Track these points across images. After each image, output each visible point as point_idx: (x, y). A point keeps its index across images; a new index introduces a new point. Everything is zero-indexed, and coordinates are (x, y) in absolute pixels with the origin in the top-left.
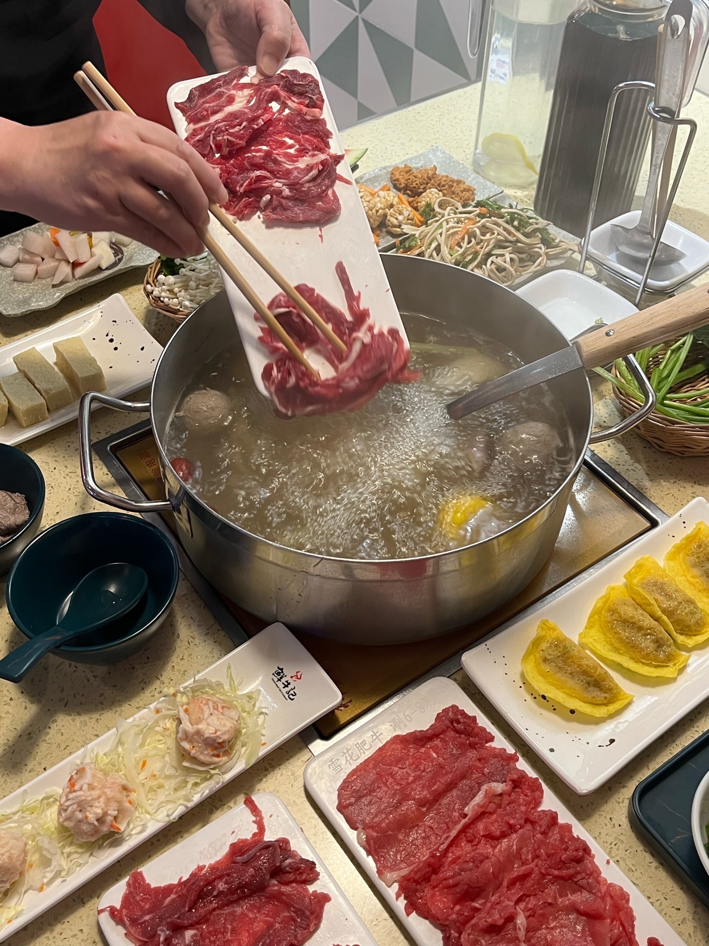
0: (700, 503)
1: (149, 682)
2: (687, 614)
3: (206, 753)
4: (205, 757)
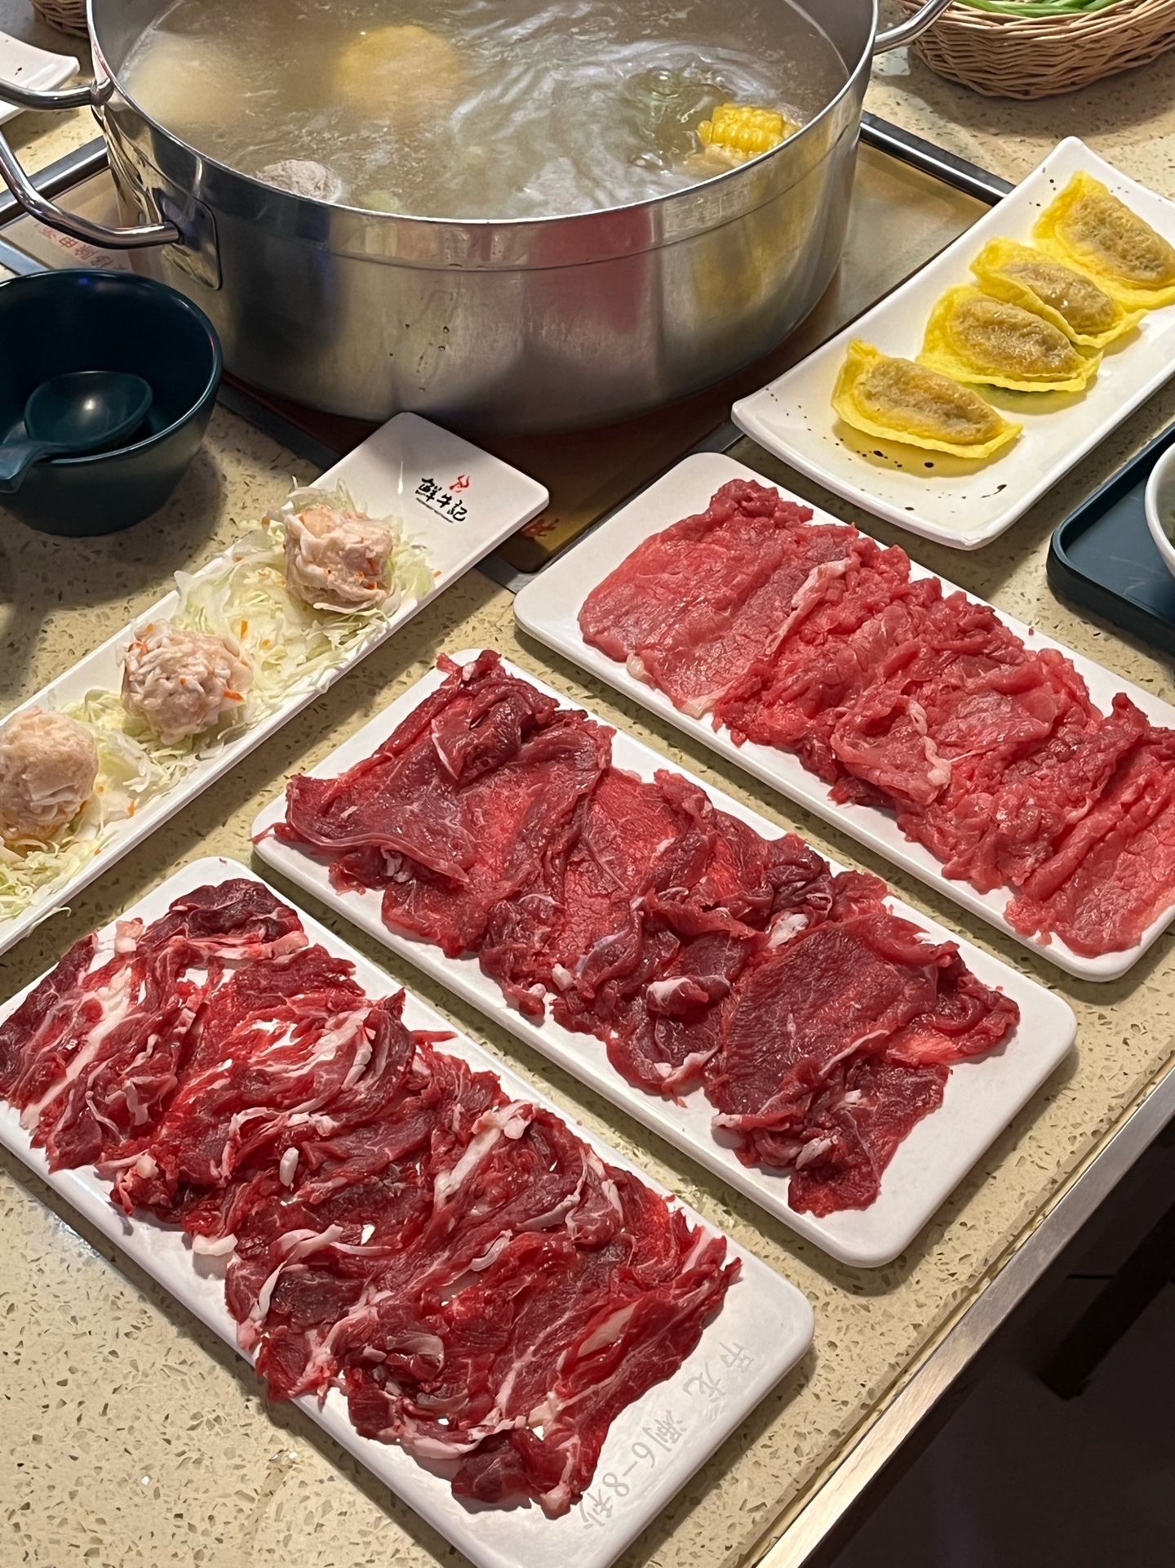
0: (1071, 146)
3: (351, 579)
4: (351, 586)
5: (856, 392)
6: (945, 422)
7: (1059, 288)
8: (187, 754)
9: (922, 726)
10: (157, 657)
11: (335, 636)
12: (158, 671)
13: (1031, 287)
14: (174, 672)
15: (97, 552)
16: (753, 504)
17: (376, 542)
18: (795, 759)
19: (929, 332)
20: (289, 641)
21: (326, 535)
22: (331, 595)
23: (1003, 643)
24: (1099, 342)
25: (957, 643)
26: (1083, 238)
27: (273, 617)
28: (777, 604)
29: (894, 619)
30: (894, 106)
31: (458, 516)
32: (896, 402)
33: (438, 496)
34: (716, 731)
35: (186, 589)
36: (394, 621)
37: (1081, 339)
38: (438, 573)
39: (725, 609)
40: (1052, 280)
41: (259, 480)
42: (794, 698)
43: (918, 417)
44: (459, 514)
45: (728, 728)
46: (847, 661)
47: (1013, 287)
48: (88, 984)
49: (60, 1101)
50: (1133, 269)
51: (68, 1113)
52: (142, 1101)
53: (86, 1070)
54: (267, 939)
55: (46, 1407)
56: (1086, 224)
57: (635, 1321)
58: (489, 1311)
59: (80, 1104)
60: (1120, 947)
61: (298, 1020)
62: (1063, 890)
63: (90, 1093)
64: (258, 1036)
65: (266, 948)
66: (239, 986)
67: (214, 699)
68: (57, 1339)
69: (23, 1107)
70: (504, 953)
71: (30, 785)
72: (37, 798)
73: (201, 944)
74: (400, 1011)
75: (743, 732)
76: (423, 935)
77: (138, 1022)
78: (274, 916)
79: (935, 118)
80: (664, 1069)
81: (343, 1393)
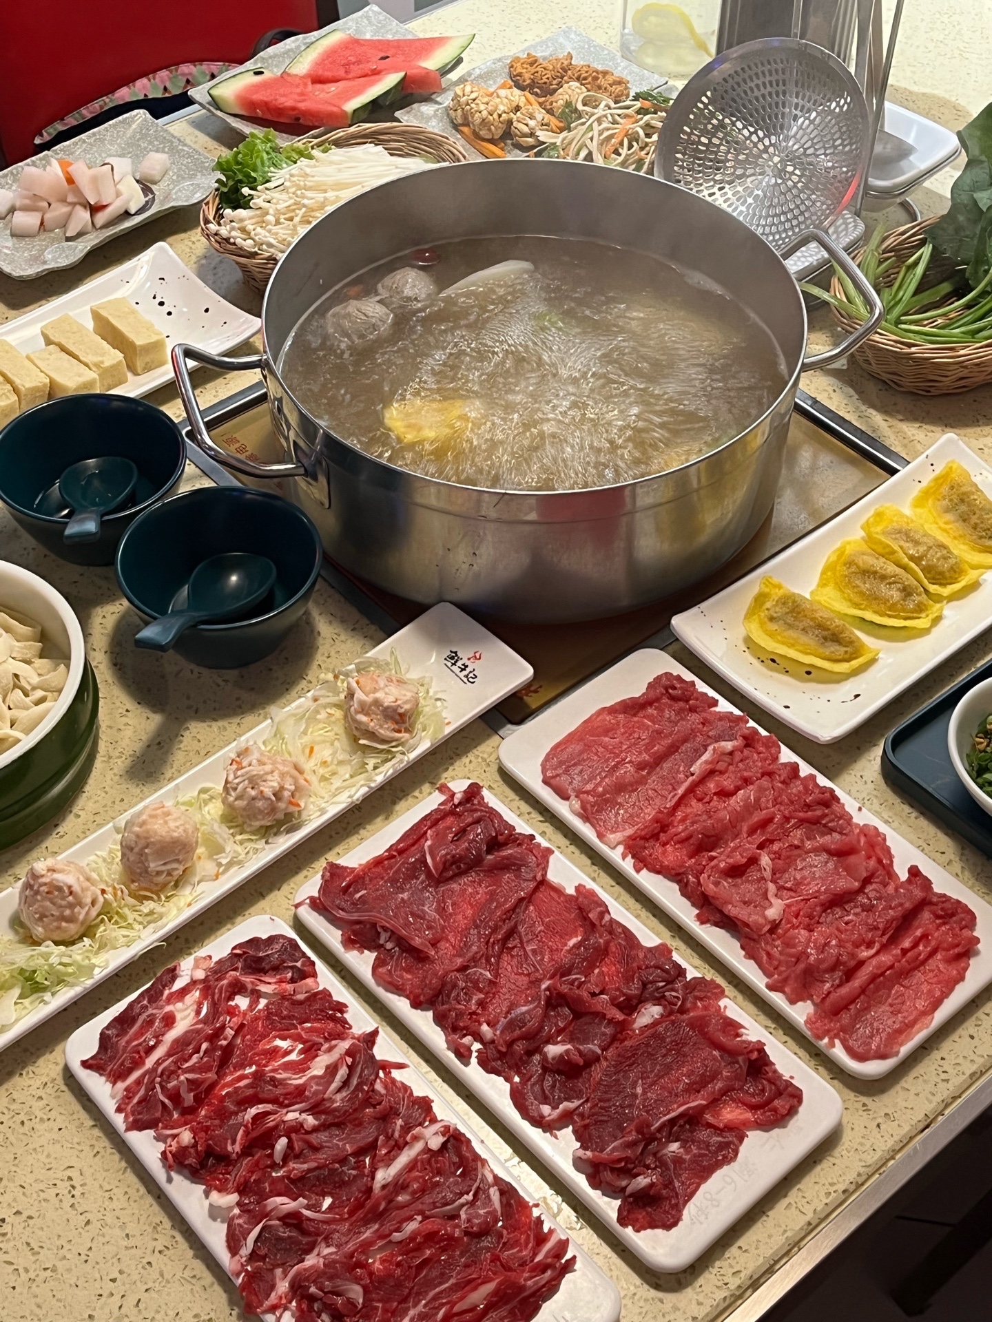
0: (950, 441)
1: (294, 682)
2: (938, 559)
3: (386, 726)
4: (385, 731)
5: (763, 614)
6: (823, 643)
7: (922, 549)
8: (260, 839)
9: (768, 874)
10: (247, 773)
11: (371, 762)
12: (246, 782)
13: (901, 547)
14: (258, 784)
15: (226, 681)
16: (676, 692)
17: (406, 702)
18: (676, 887)
19: (824, 573)
20: (340, 763)
21: (372, 695)
22: (372, 735)
23: (836, 817)
24: (946, 591)
25: (801, 814)
26: (947, 510)
27: (332, 744)
28: (681, 769)
29: (761, 790)
30: (831, 392)
31: (471, 680)
32: (789, 625)
33: (459, 664)
34: (624, 859)
35: (277, 720)
36: (413, 756)
37: (933, 588)
38: (449, 723)
39: (643, 769)
40: (917, 543)
41: (343, 637)
42: (681, 842)
43: (804, 639)
44: (471, 678)
45: (633, 857)
46: (721, 820)
47: (889, 546)
48: (170, 1000)
49: (138, 1082)
50: (981, 537)
51: (142, 1092)
52: (190, 1090)
53: (158, 1063)
54: (292, 981)
56: (951, 500)
57: (496, 1293)
58: (398, 1271)
59: (151, 1086)
60: (883, 1057)
61: (304, 1042)
62: (849, 1010)
63: (158, 1079)
64: (276, 1050)
65: (290, 987)
66: (269, 1012)
67: (282, 805)
68: (115, 1249)
69: (114, 1083)
70: (450, 1011)
71: (150, 858)
72: (153, 866)
73: (247, 980)
74: (373, 1043)
75: (642, 862)
76: (398, 990)
77: (198, 1032)
78: (299, 964)
79: (859, 403)
80: (546, 1109)
81: (293, 1316)
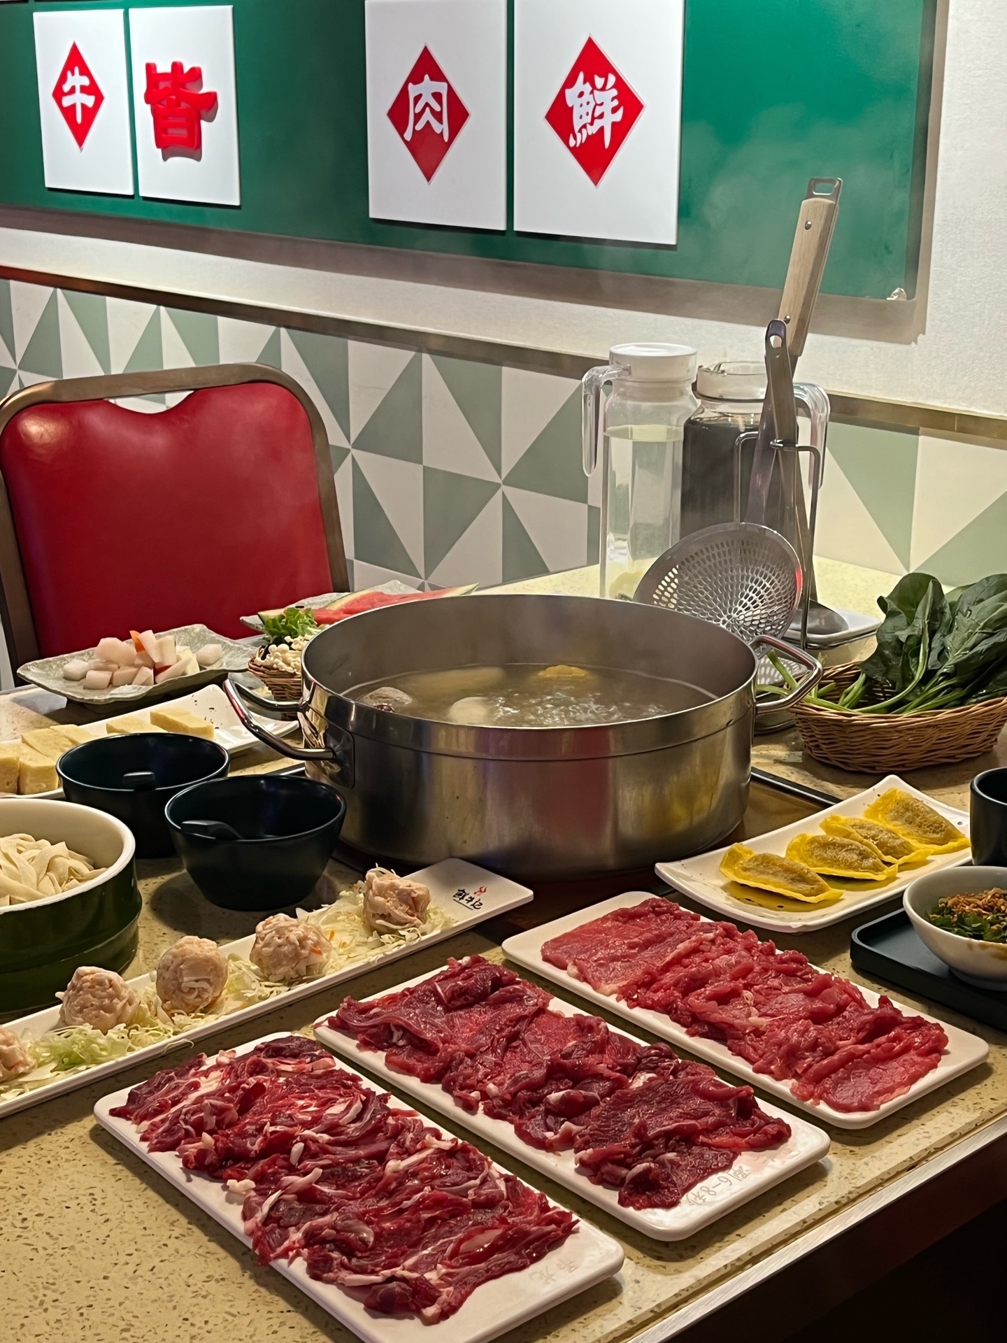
0: (892, 780)
2: (889, 839)
3: (400, 908)
4: (400, 912)
5: (735, 867)
7: (874, 832)
9: (750, 1002)
12: (274, 932)
13: (858, 832)
14: (284, 934)
17: (418, 887)
18: (666, 1016)
19: (791, 846)
20: (358, 943)
22: (387, 916)
24: (898, 861)
26: (895, 818)
27: (351, 931)
28: (669, 950)
29: (741, 957)
31: (476, 906)
32: (763, 872)
33: (467, 897)
34: (618, 1002)
36: (426, 938)
37: (887, 858)
39: (634, 948)
40: (869, 830)
43: (774, 878)
45: (626, 1000)
46: (706, 968)
47: (845, 831)
48: (195, 1075)
49: (163, 1121)
51: (166, 1126)
53: (184, 1107)
54: (310, 1063)
55: (116, 1264)
56: (897, 812)
57: (502, 1237)
58: (408, 1225)
59: (175, 1121)
60: (864, 1108)
61: (322, 1100)
62: (830, 1077)
63: (182, 1117)
64: (293, 1105)
65: (308, 1065)
66: (288, 1083)
67: (305, 952)
68: (133, 1236)
69: (138, 1124)
70: (458, 1076)
71: (184, 972)
72: (187, 980)
73: (269, 1061)
74: (385, 1101)
75: (634, 1003)
76: (409, 1071)
78: (317, 1052)
79: (815, 779)
80: (550, 1135)
81: (304, 1260)
